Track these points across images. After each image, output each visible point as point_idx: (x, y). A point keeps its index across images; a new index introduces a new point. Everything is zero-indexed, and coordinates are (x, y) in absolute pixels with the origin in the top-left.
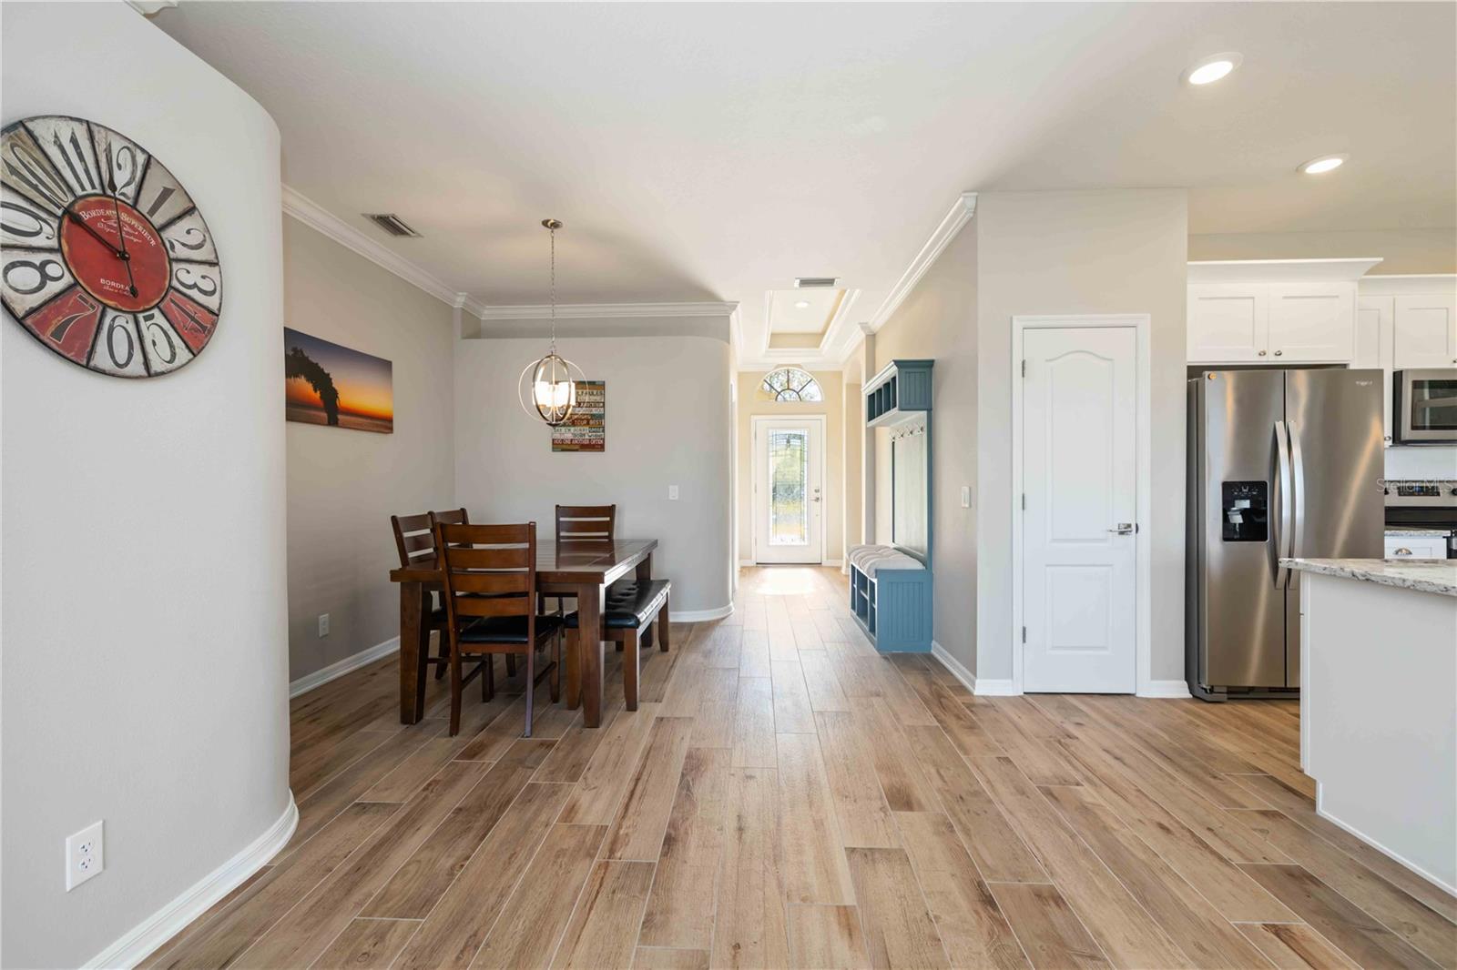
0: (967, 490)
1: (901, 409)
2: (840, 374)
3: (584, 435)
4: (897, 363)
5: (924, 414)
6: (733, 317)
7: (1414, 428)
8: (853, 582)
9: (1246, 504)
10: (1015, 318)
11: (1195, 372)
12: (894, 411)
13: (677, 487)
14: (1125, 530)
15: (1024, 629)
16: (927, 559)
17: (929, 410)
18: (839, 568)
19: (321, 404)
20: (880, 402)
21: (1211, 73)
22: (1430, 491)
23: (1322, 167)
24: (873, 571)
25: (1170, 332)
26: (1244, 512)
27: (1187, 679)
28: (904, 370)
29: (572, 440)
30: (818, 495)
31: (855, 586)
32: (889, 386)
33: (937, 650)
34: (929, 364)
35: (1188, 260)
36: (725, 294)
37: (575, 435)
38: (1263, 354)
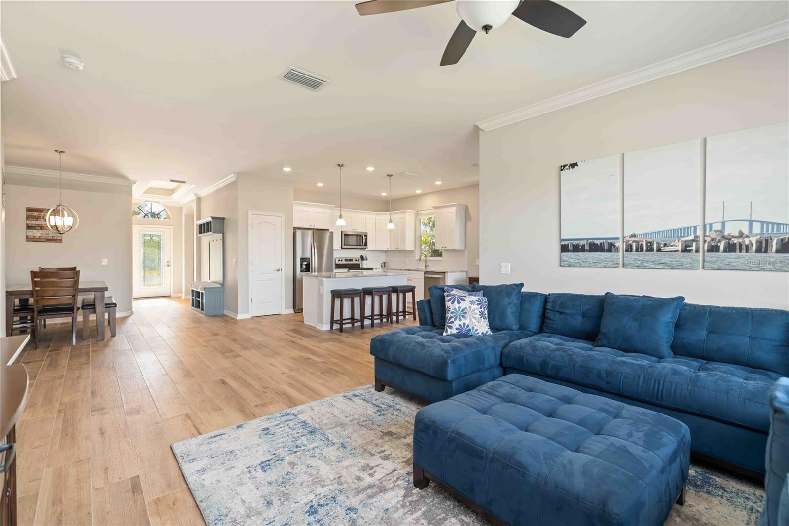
0: (235, 259)
1: (213, 233)
2: (181, 208)
3: (49, 234)
4: (212, 217)
5: (222, 235)
6: (134, 186)
7: (344, 245)
8: (193, 296)
9: (306, 263)
10: (249, 211)
11: (295, 229)
12: (211, 233)
13: (106, 260)
14: (278, 271)
15: (252, 299)
16: (223, 284)
17: (223, 234)
18: (180, 297)
20: (204, 228)
21: (287, 169)
22: (351, 260)
23: (320, 184)
24: (202, 288)
25: (290, 219)
26: (306, 265)
27: (293, 308)
28: (214, 220)
29: (40, 237)
30: (169, 264)
31: (194, 297)
32: (208, 223)
33: (226, 312)
34: (224, 219)
35: (294, 200)
36: (131, 177)
37: (42, 234)
38: (311, 226)
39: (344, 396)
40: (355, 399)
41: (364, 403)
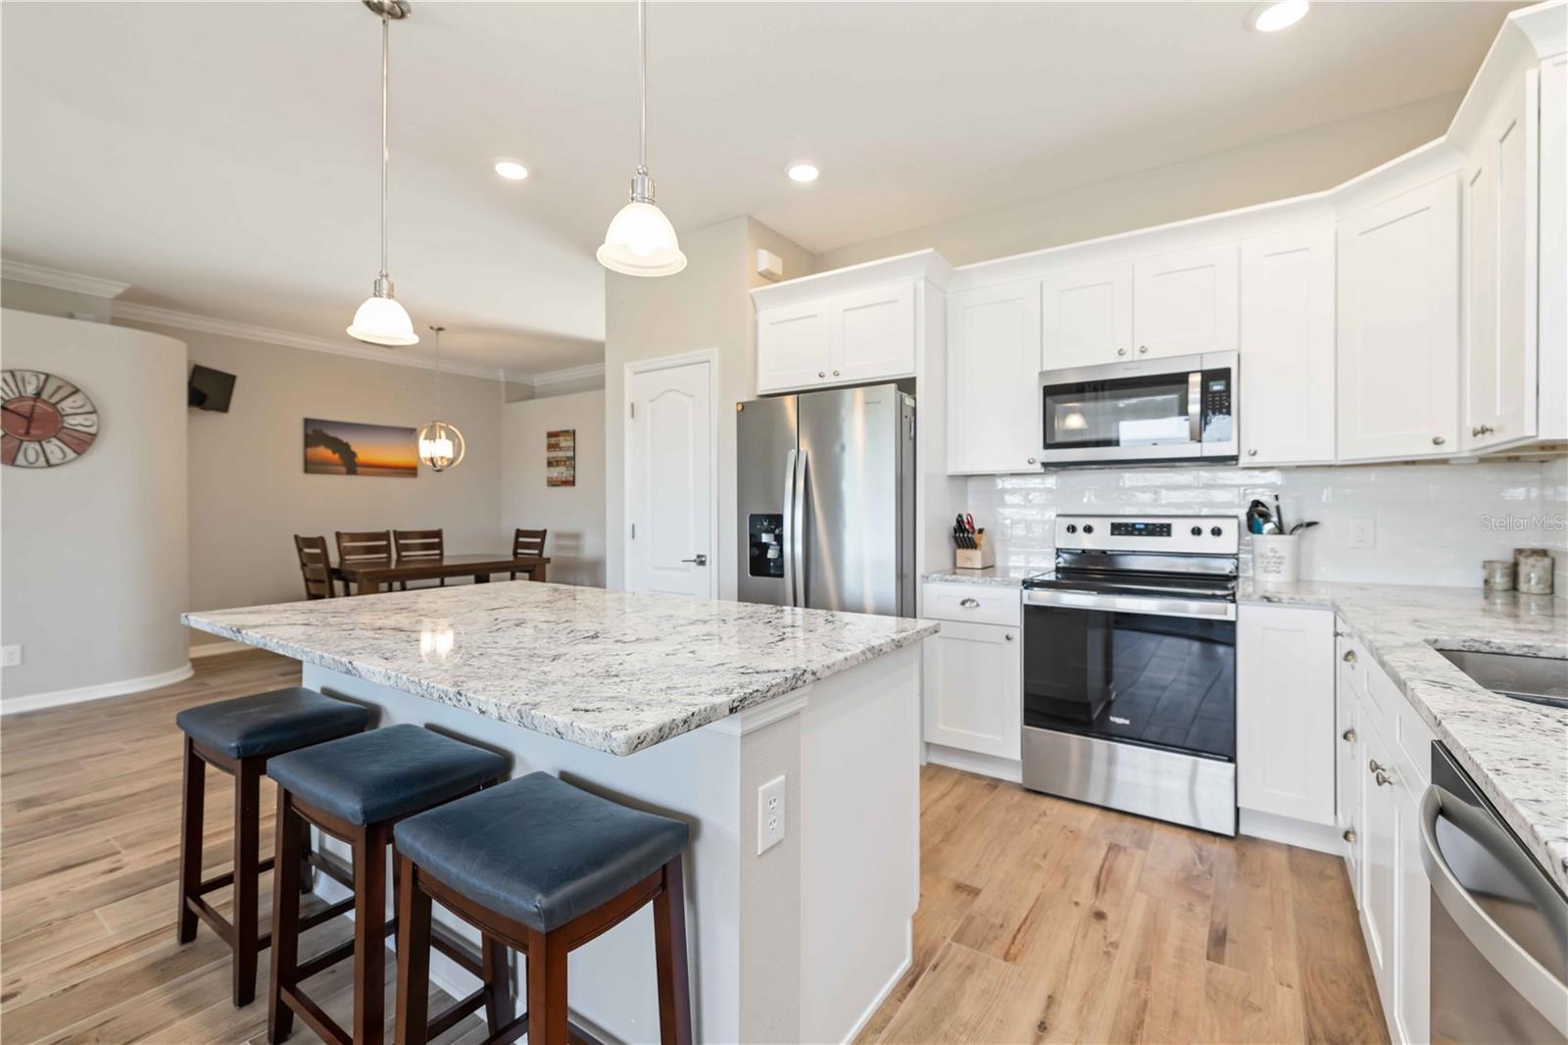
3: (563, 473)
9: (769, 537)
10: (627, 365)
14: (701, 561)
19: (340, 462)
29: (557, 478)
37: (558, 473)
38: (822, 374)
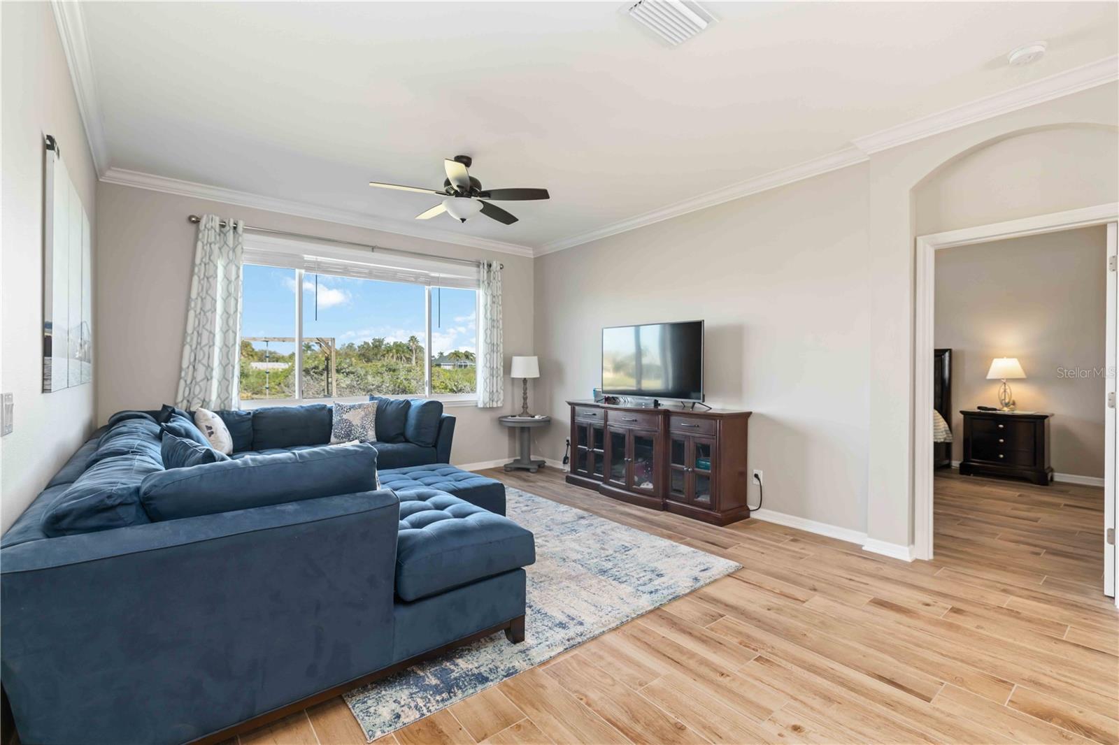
39: (581, 624)
40: (564, 619)
41: (546, 609)
